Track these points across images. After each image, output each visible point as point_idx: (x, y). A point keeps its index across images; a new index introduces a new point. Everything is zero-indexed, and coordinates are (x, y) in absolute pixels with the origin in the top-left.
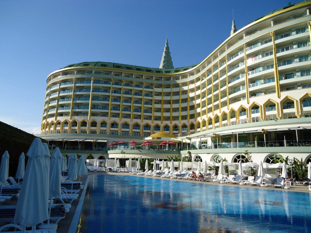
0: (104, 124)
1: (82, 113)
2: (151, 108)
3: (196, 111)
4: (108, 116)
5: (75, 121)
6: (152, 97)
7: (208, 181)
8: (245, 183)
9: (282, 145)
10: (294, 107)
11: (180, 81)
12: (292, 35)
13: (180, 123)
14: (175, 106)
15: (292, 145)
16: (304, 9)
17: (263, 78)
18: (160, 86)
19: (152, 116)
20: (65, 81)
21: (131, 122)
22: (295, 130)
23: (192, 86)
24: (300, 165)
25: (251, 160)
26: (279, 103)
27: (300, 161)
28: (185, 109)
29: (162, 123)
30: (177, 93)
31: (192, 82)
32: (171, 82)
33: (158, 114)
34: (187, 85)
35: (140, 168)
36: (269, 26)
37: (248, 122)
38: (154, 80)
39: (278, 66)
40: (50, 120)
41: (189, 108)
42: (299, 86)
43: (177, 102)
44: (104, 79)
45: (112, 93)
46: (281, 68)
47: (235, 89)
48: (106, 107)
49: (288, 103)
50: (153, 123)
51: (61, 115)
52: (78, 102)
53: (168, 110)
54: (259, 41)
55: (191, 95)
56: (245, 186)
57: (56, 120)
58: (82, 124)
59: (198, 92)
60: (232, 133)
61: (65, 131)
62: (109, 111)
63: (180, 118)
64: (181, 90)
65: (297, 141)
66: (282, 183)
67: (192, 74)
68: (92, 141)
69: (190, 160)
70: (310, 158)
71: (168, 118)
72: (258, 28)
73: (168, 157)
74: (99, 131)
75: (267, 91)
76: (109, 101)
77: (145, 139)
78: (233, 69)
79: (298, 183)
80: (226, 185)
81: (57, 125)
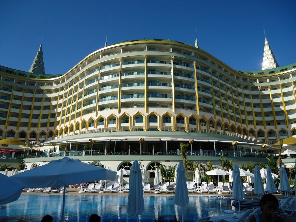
2: (6, 112)
3: (56, 119)
6: (10, 100)
10: (129, 123)
11: (45, 88)
12: (135, 63)
13: (38, 130)
14: (36, 112)
16: (144, 45)
17: (111, 95)
18: (20, 90)
19: (7, 121)
22: (114, 141)
23: (56, 95)
26: (119, 118)
28: (45, 116)
29: (18, 129)
30: (40, 100)
31: (57, 90)
32: (35, 88)
33: (14, 119)
34: (51, 93)
36: (119, 52)
38: (14, 82)
39: (121, 87)
41: (41, 116)
42: (135, 105)
43: (38, 108)
46: (124, 89)
47: (89, 102)
50: (6, 128)
53: (27, 116)
54: (111, 63)
55: (54, 103)
59: (61, 101)
63: (39, 126)
64: (45, 97)
65: (115, 151)
67: (57, 82)
71: (26, 125)
72: (112, 52)
75: (112, 106)
78: (91, 83)
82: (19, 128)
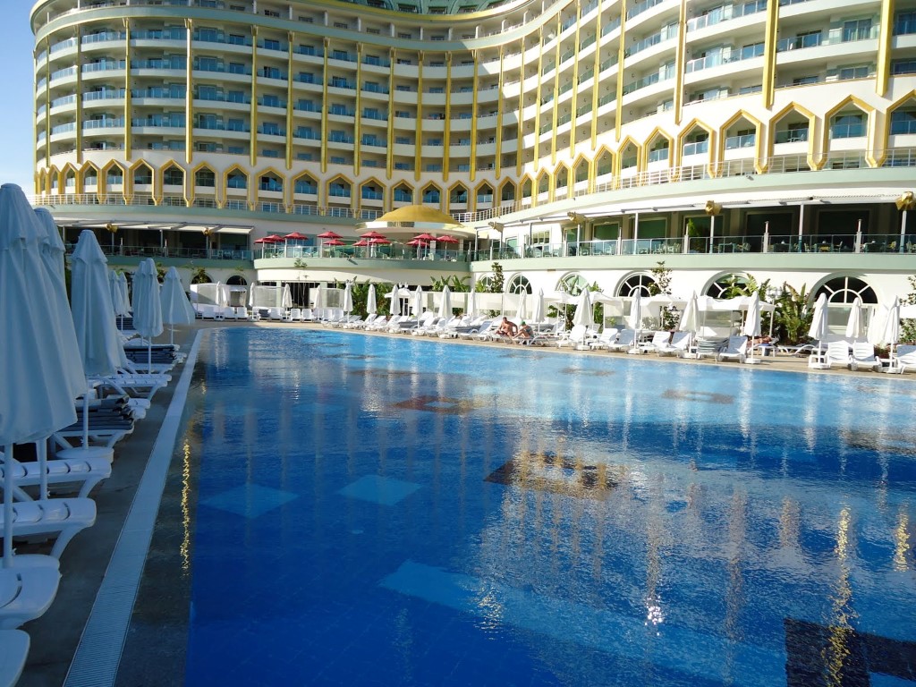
0: (236, 177)
1: (165, 140)
2: (384, 131)
3: (521, 143)
4: (249, 154)
5: (144, 166)
6: (388, 93)
7: (544, 346)
8: (644, 349)
9: (756, 247)
10: (805, 139)
11: (476, 44)
13: (471, 179)
14: (459, 125)
15: (785, 249)
17: (731, 41)
18: (411, 58)
19: (389, 157)
20: (95, 29)
21: (324, 172)
22: (799, 206)
23: (512, 62)
24: (797, 303)
25: (667, 289)
26: (767, 124)
27: (799, 292)
28: (487, 136)
29: (417, 178)
30: (465, 85)
31: (514, 48)
32: (447, 46)
33: (407, 150)
34: (497, 59)
35: (351, 309)
37: (669, 179)
38: (393, 35)
39: (780, 5)
40: (60, 161)
41: (499, 134)
42: (831, 73)
43: (464, 111)
44: (230, 25)
45: (258, 75)
46: (788, 11)
47: (642, 75)
48: (239, 121)
49: (792, 127)
50: (389, 177)
51: (96, 144)
52: (148, 102)
53: (436, 139)
55: (510, 90)
56: (645, 358)
57: (80, 159)
58: (167, 176)
59: (532, 83)
60: (623, 211)
61: (114, 199)
62: (251, 136)
63: (473, 165)
64: (480, 74)
65: (800, 238)
66: (742, 350)
67: (515, 19)
68: (203, 229)
69: (498, 289)
70: (826, 284)
71: (435, 165)
73: (434, 280)
74: (225, 199)
75: (735, 85)
76: (250, 103)
77: (365, 225)
78: (644, 9)
79: (785, 351)
80: (592, 354)
81: (86, 177)
82: (419, 174)
